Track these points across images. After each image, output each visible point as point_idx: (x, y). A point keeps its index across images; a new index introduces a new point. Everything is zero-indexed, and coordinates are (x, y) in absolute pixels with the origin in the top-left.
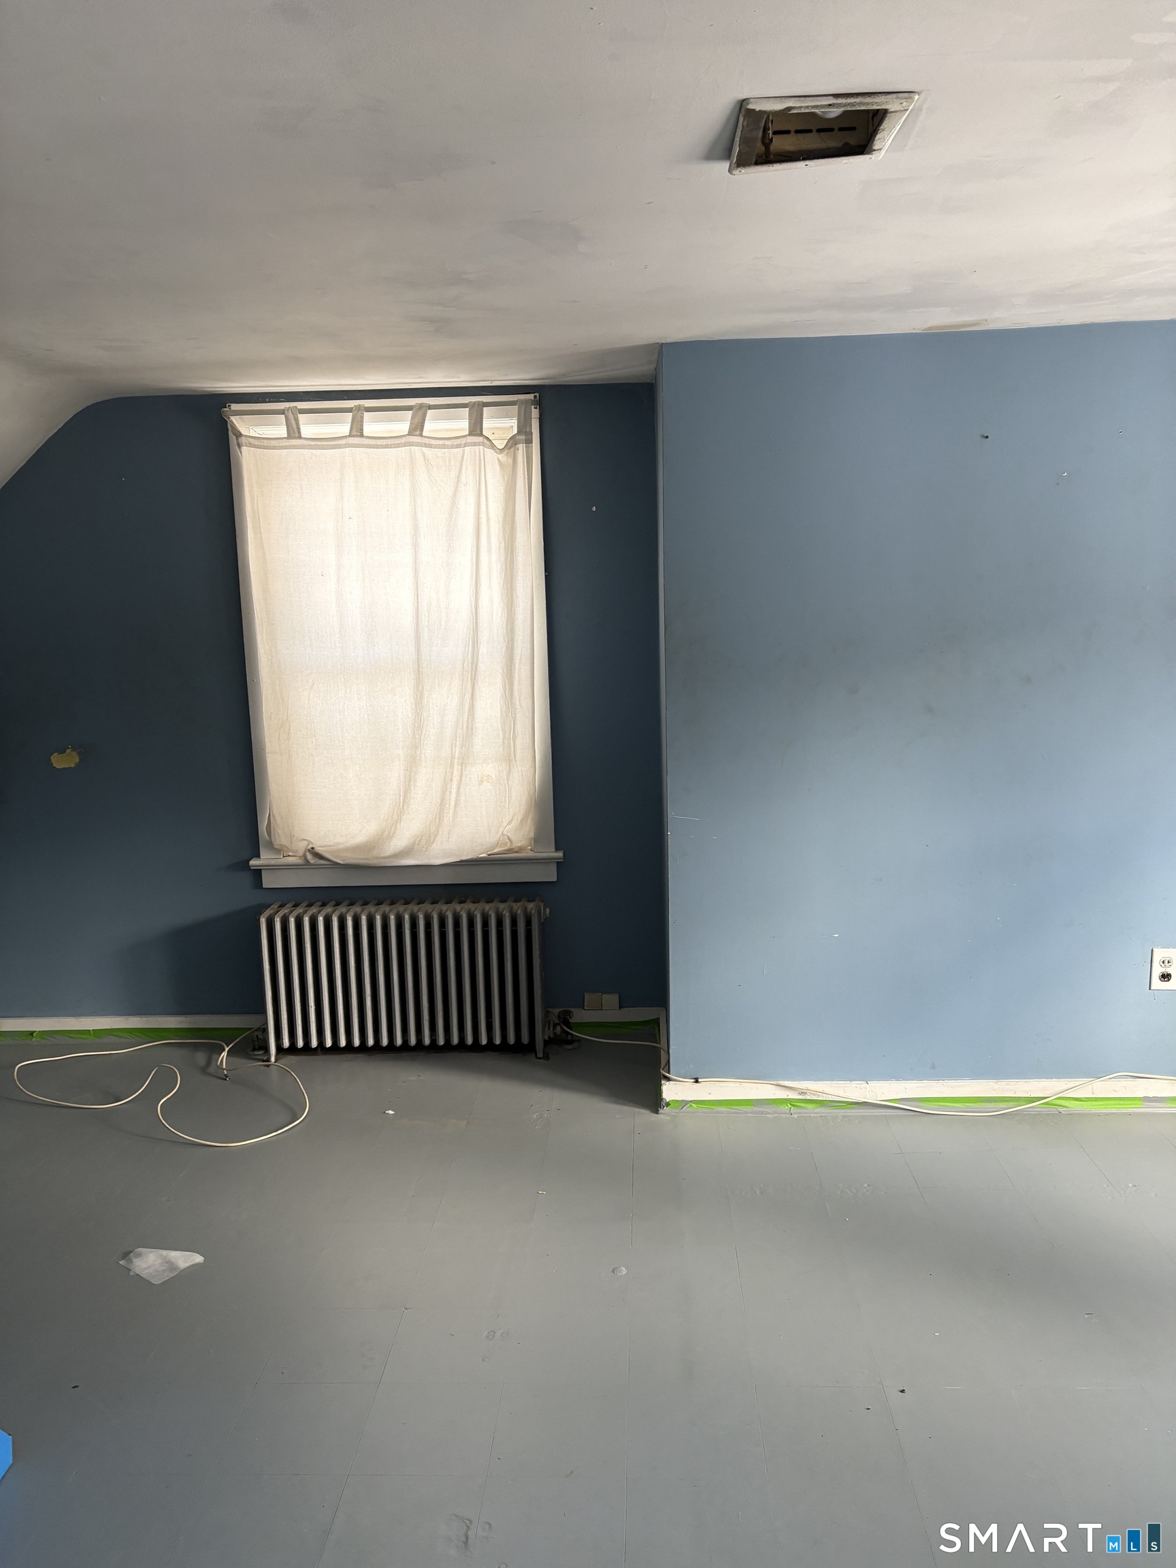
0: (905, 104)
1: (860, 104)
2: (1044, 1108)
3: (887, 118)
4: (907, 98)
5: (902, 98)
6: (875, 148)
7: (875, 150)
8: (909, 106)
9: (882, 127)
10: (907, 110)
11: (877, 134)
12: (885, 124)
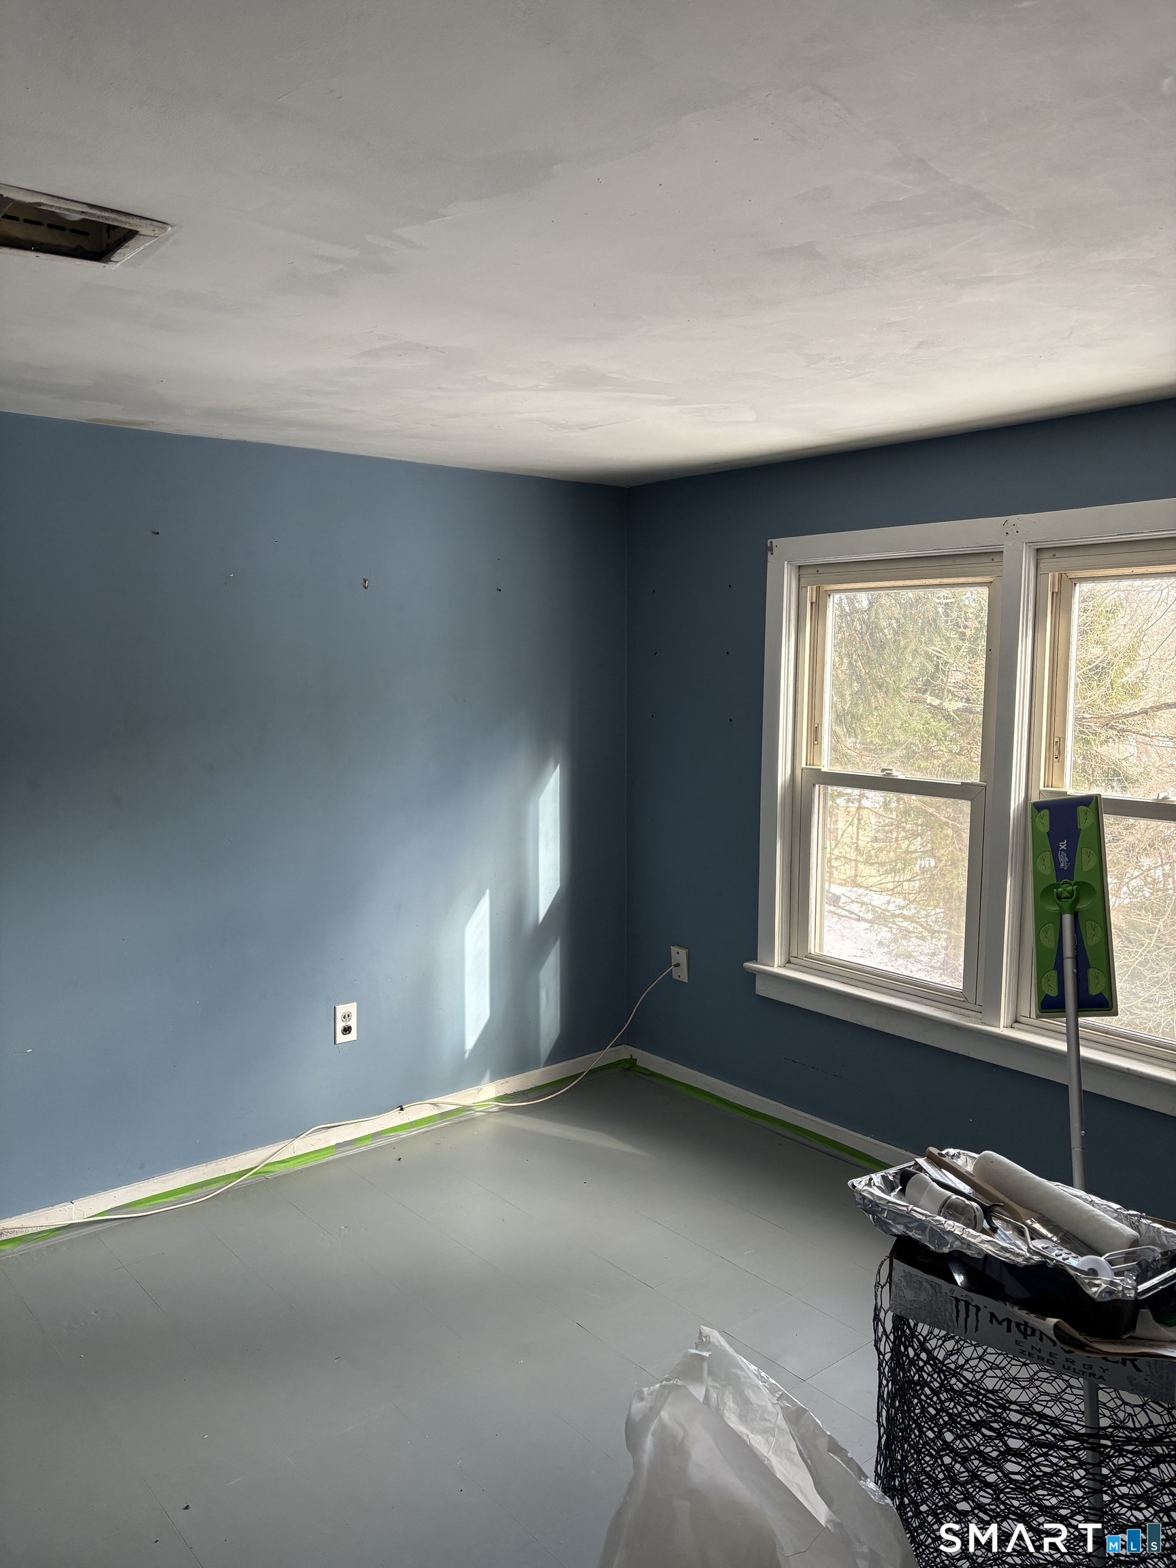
0: (157, 231)
1: (115, 220)
2: (254, 1178)
3: (135, 239)
4: (160, 228)
5: (156, 226)
6: (112, 259)
7: (112, 261)
8: (160, 234)
9: (127, 244)
10: (157, 237)
11: (119, 249)
12: (131, 243)
